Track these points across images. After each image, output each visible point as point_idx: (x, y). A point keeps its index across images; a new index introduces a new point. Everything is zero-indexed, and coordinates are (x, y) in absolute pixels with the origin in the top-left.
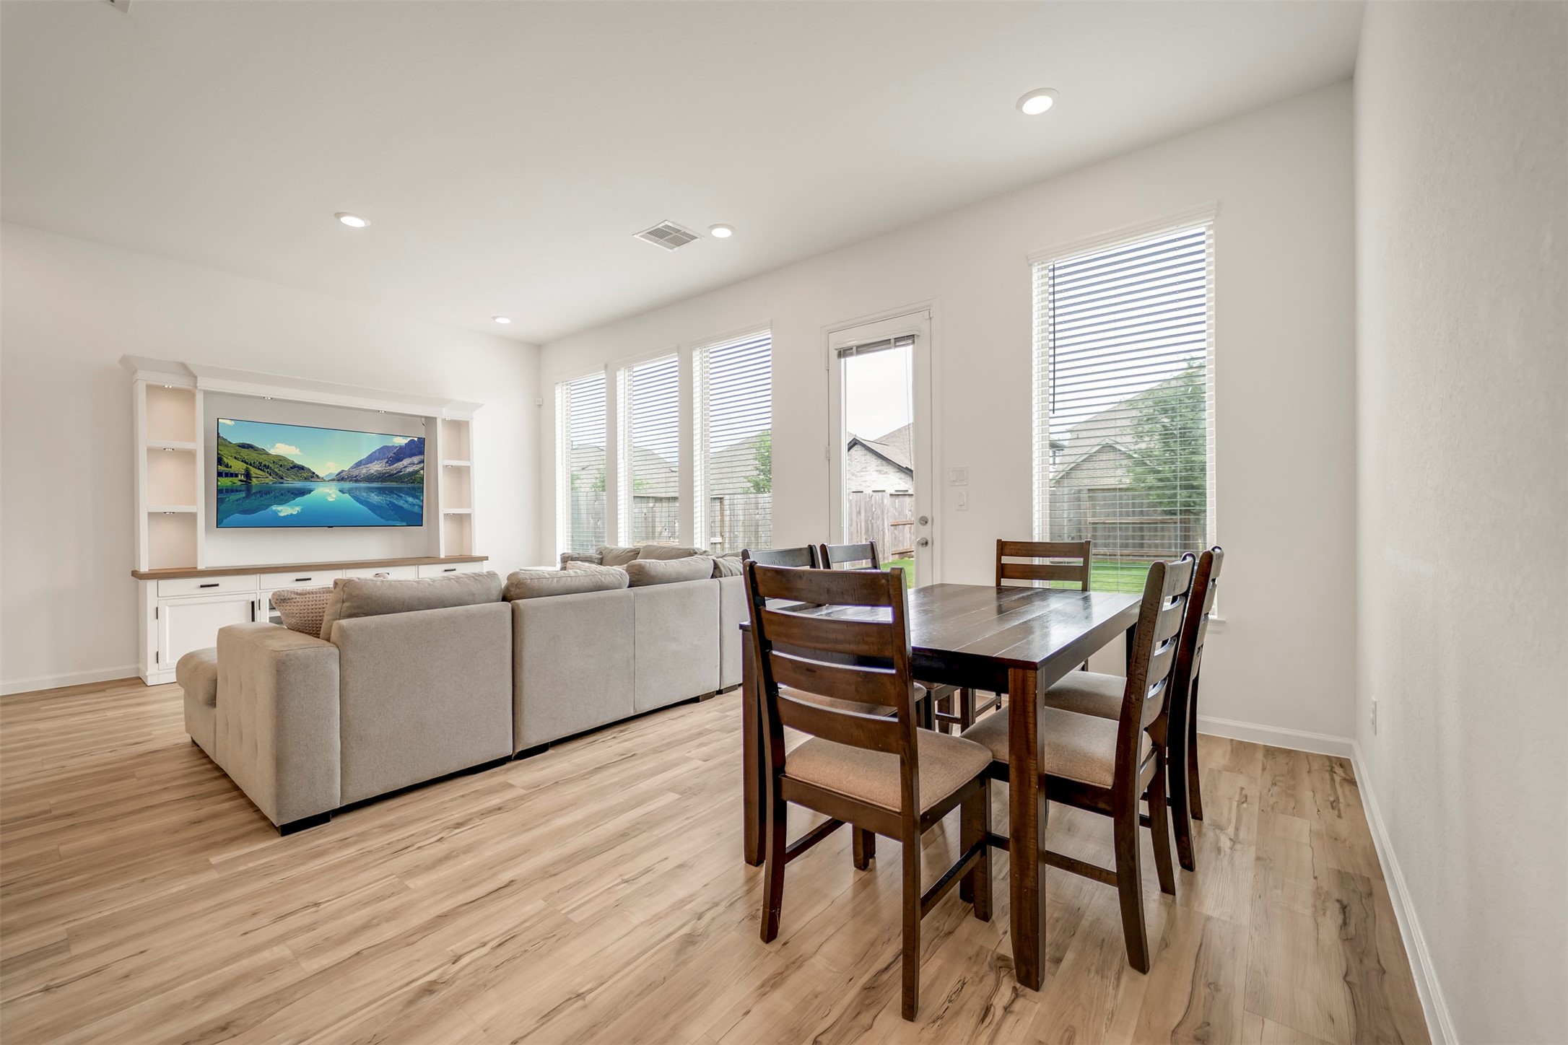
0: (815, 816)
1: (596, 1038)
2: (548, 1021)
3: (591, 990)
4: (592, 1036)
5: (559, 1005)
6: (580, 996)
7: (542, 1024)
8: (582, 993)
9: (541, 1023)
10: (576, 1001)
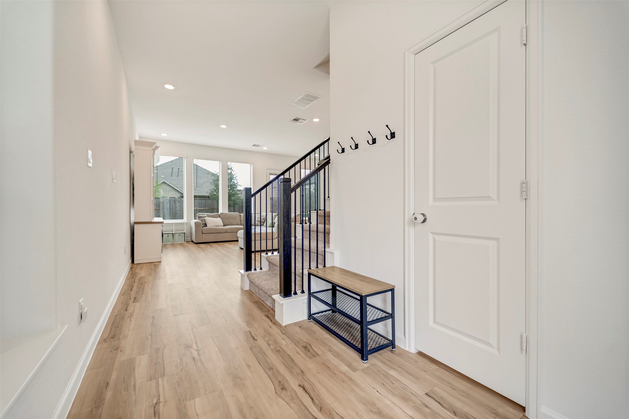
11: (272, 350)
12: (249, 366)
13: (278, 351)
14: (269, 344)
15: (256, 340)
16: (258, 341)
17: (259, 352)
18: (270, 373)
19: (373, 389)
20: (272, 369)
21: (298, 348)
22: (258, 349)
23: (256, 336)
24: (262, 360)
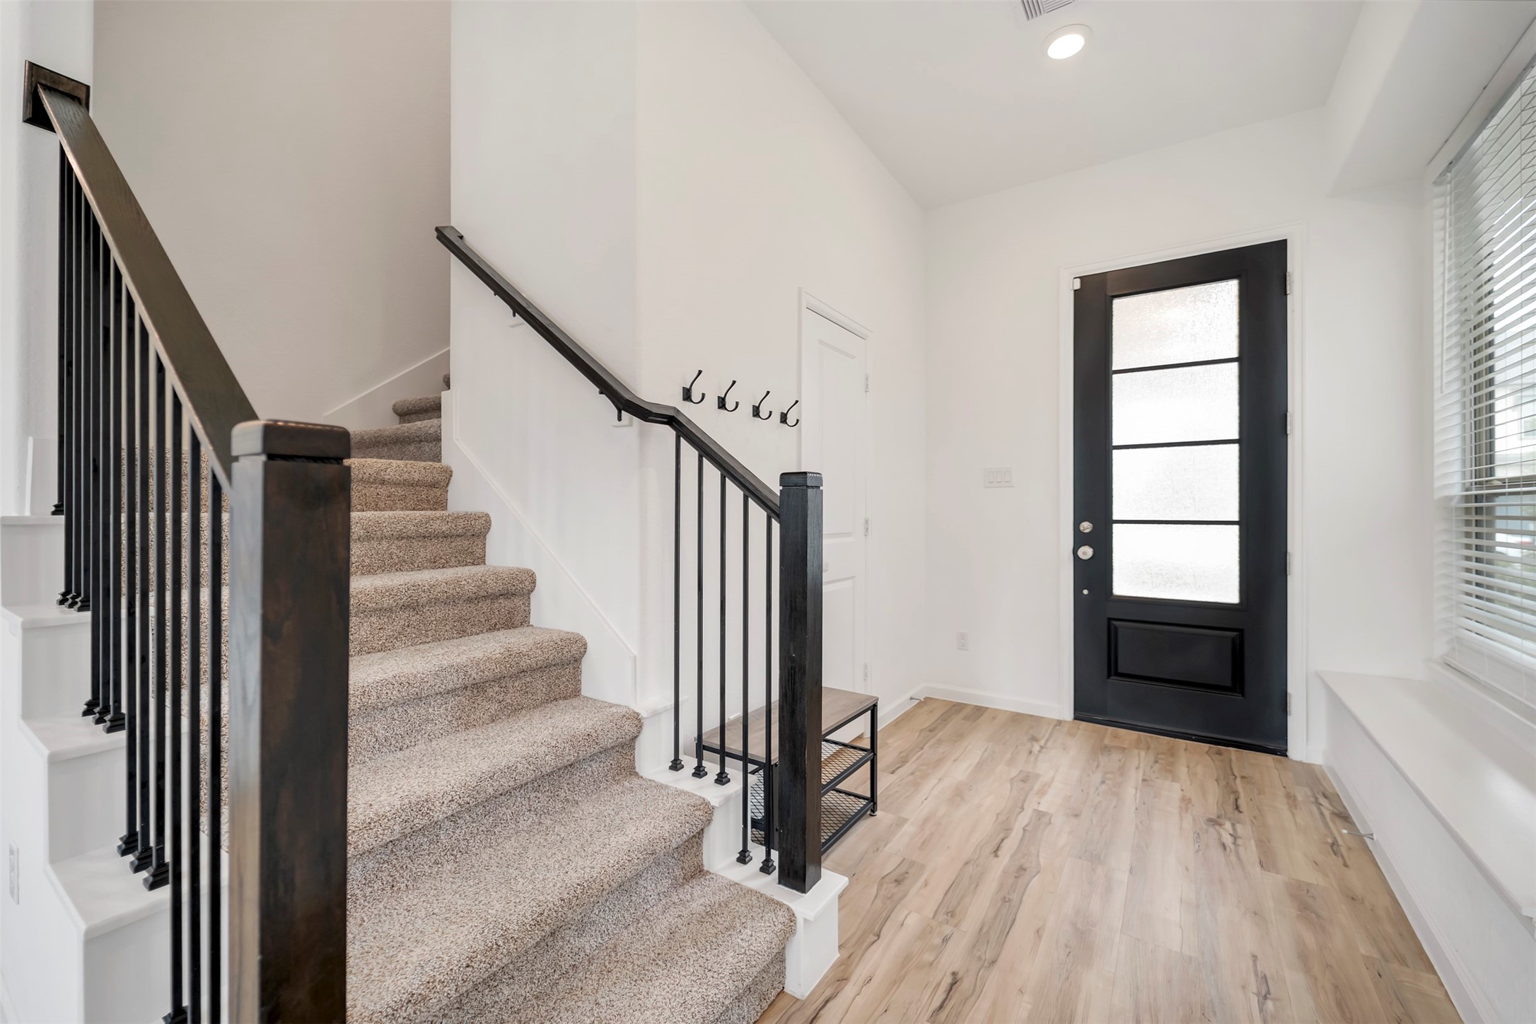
11: (956, 926)
12: (1038, 932)
13: (952, 914)
14: (946, 940)
15: (954, 974)
16: (955, 968)
17: (988, 942)
18: (1015, 897)
19: (926, 802)
20: (1005, 898)
21: (908, 892)
22: (979, 950)
23: (938, 985)
24: (1002, 924)
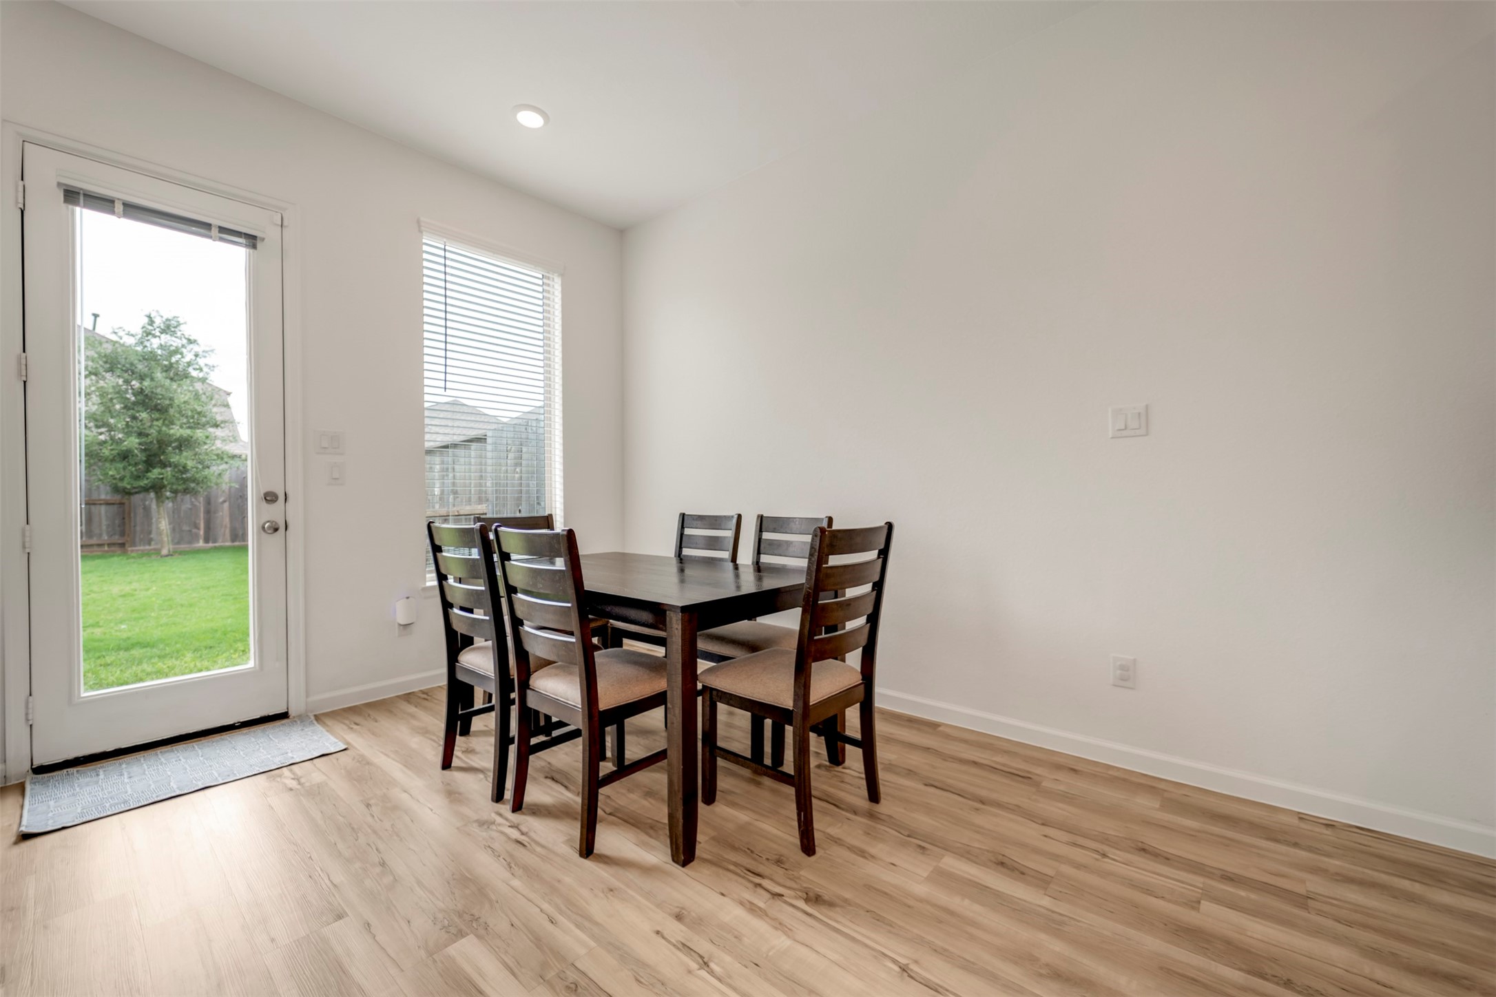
0: (600, 822)
1: (946, 947)
2: (941, 987)
3: (895, 961)
4: (945, 950)
5: (920, 983)
6: (904, 969)
7: (947, 990)
8: (900, 967)
9: (946, 992)
10: (911, 970)
